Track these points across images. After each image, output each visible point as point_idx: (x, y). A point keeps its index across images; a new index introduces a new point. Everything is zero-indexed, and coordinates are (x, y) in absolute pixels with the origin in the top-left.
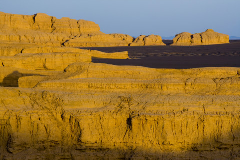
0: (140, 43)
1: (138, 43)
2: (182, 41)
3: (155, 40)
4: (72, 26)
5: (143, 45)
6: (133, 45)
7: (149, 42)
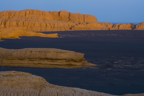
0: (116, 28)
1: (115, 28)
2: (141, 27)
3: (125, 27)
4: (80, 18)
5: (117, 29)
6: (111, 29)
7: (121, 28)
